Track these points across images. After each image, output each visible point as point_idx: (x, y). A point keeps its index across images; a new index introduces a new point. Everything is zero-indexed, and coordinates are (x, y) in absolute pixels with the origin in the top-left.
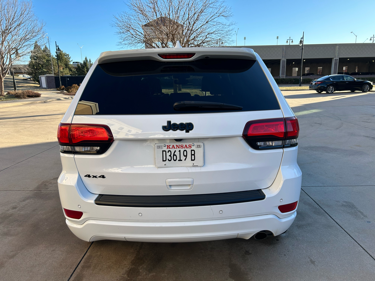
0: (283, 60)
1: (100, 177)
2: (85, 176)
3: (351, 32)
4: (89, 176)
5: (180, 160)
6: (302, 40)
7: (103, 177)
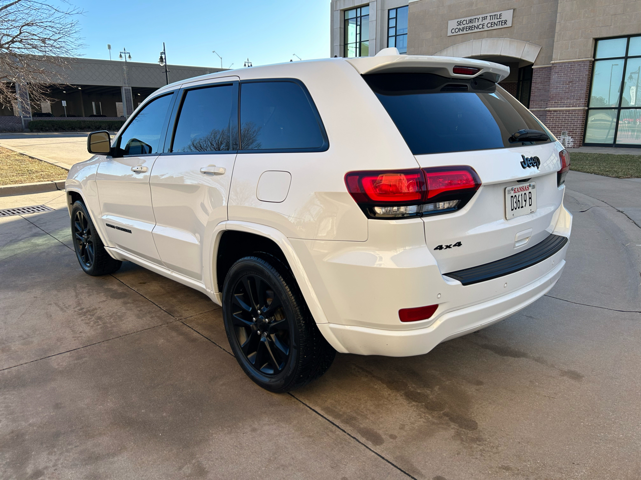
0: (126, 88)
1: (455, 245)
2: (435, 249)
3: (214, 52)
4: (440, 248)
5: (522, 207)
6: (163, 56)
7: (459, 244)
